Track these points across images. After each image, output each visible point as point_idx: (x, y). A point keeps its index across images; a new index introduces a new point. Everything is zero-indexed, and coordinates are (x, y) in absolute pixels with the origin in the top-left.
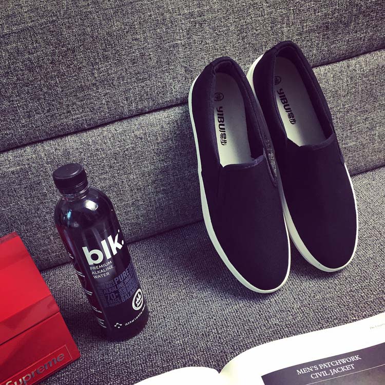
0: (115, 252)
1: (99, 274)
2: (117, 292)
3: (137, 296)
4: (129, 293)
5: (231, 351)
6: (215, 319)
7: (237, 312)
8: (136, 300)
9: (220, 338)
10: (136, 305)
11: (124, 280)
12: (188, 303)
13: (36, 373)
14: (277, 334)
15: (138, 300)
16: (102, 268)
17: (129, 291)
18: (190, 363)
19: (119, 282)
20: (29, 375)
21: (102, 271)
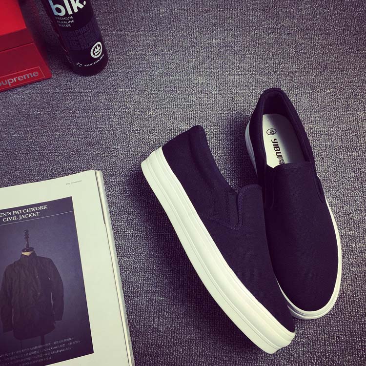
0: (76, 10)
1: (63, 24)
2: (78, 40)
3: (96, 47)
4: (88, 44)
5: (154, 108)
6: (153, 82)
7: (171, 82)
8: (94, 50)
9: (150, 97)
10: (94, 54)
11: (84, 33)
12: (139, 63)
13: (17, 79)
14: (190, 107)
15: (96, 50)
16: (64, 20)
17: (88, 43)
18: (123, 107)
19: (79, 34)
20: (12, 79)
21: (64, 22)
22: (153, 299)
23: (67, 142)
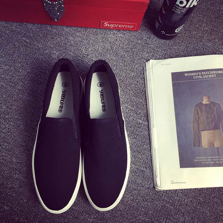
0: (191, 6)
4: (179, 25)
10: (177, 30)
13: (118, 26)
15: (180, 28)
20: (116, 25)
21: (178, 10)
22: (166, 206)
23: (137, 82)
